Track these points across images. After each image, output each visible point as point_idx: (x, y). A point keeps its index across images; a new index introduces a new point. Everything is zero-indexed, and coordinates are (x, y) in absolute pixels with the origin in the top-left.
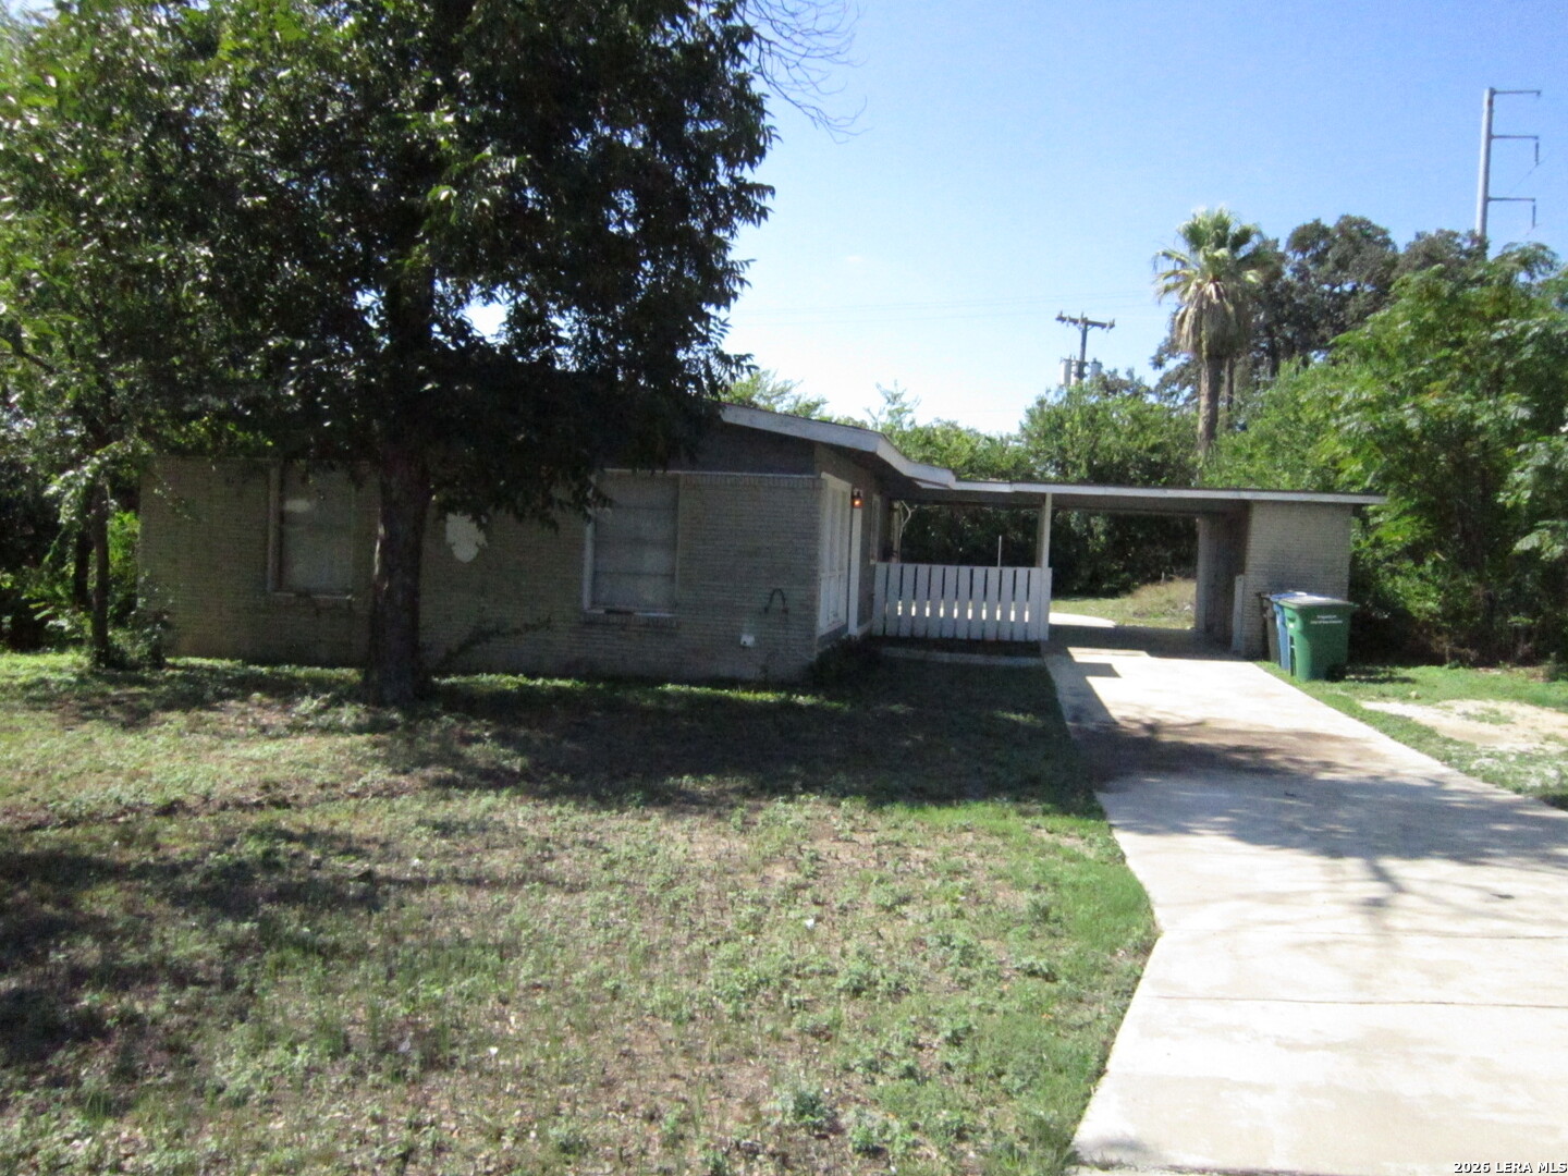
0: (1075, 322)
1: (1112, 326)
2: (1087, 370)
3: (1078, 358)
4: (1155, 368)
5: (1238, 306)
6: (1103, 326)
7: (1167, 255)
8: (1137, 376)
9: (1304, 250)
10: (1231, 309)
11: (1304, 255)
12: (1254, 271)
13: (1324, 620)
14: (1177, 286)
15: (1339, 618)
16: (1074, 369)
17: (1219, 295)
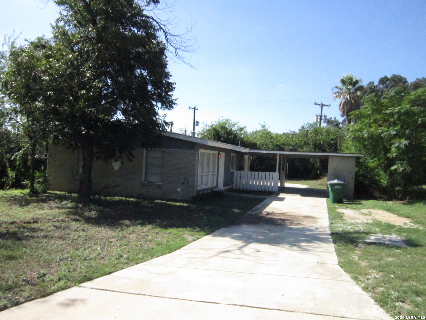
0: (319, 105)
1: (330, 106)
2: (323, 118)
3: (320, 115)
4: (342, 117)
5: (355, 100)
6: (327, 106)
7: (337, 87)
8: (337, 119)
9: (383, 84)
10: (353, 102)
11: (383, 85)
12: (359, 92)
13: (336, 187)
14: (339, 95)
15: (340, 187)
16: (319, 117)
17: (350, 98)
